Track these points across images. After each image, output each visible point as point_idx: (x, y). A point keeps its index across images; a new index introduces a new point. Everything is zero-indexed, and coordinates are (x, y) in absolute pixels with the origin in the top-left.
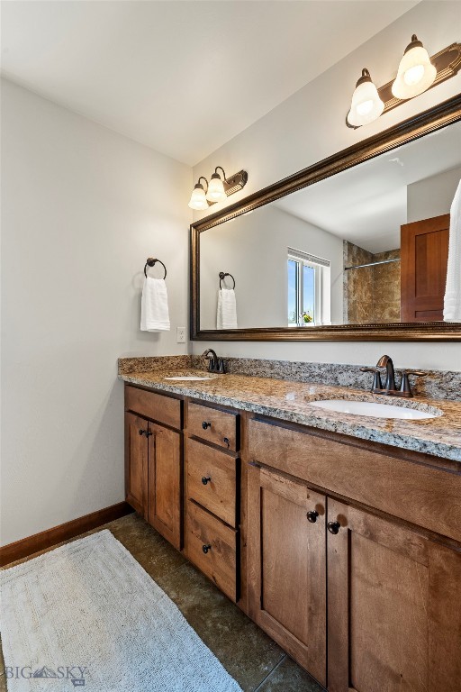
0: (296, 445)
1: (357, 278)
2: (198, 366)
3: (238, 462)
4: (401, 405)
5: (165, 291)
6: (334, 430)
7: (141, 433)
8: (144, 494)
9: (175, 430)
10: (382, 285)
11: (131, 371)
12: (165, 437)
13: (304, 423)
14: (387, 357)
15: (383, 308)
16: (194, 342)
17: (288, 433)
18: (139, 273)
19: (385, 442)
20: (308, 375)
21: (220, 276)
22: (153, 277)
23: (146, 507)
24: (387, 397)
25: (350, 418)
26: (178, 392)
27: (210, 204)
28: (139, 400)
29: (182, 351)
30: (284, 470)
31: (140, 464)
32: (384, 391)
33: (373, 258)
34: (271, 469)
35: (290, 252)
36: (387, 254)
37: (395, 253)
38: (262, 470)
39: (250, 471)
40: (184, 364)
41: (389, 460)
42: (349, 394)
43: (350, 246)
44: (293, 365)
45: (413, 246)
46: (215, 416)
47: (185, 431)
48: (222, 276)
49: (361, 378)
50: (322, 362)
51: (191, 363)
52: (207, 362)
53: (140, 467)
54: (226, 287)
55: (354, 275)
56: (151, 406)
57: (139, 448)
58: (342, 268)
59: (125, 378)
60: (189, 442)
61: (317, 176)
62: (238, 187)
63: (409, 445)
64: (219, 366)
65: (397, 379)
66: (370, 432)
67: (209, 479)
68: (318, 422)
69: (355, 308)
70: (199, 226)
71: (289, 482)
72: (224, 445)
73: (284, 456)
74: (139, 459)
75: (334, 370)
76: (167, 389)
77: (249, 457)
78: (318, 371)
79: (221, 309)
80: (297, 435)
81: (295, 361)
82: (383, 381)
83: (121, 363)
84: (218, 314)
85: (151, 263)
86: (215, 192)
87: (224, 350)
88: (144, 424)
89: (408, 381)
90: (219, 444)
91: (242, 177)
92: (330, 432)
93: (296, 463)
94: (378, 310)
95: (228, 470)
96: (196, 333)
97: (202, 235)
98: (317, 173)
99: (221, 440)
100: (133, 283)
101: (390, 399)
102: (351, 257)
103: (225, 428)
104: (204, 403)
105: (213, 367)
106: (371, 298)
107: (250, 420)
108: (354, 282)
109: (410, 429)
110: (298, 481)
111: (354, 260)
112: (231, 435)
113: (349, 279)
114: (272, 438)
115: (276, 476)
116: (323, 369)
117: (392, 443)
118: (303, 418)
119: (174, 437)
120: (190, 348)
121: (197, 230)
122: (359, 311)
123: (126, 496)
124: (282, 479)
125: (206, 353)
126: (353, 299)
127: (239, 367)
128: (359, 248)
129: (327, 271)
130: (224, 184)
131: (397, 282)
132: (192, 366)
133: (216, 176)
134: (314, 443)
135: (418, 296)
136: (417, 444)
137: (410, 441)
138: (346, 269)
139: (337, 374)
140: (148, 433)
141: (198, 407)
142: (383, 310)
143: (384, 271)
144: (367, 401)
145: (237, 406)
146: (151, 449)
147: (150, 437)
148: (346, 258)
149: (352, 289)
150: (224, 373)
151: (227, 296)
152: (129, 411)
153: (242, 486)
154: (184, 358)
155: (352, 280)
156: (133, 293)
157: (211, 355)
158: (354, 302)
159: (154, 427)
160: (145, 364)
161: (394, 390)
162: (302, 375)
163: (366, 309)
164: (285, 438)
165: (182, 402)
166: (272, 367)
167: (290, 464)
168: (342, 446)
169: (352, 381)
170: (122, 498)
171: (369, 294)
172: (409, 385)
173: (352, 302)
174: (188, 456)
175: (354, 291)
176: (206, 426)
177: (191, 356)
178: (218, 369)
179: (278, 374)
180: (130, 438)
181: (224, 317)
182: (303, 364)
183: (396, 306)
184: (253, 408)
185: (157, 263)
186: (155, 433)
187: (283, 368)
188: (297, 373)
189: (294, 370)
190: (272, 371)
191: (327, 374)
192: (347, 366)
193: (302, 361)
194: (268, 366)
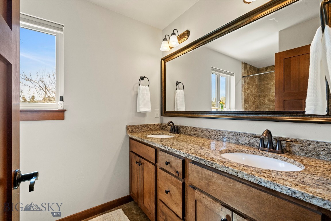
0: (215, 180)
1: (250, 81)
2: (165, 129)
3: (184, 184)
4: (277, 158)
5: (149, 92)
6: (236, 175)
7: (137, 163)
8: (138, 193)
9: (153, 164)
10: (264, 85)
11: (133, 132)
12: (148, 167)
13: (219, 169)
14: (268, 130)
15: (264, 97)
16: (163, 117)
17: (210, 173)
18: (136, 84)
19: (269, 187)
21: (176, 83)
22: (143, 85)
23: (139, 200)
24: (268, 153)
25: (246, 168)
26: (153, 145)
27: (171, 48)
28: (136, 147)
29: (157, 122)
30: (208, 192)
31: (136, 178)
32: (266, 149)
33: (258, 70)
34: (201, 191)
35: (212, 70)
36: (267, 68)
37: (271, 67)
38: (196, 191)
39: (190, 191)
40: (158, 128)
41: (271, 197)
42: (245, 150)
43: (245, 65)
44: (214, 131)
45: (282, 64)
46: (172, 159)
47: (157, 164)
48: (177, 83)
49: (252, 141)
50: (230, 130)
51: (162, 128)
52: (169, 128)
53: (136, 179)
54: (180, 89)
55: (248, 80)
56: (142, 150)
57: (136, 170)
58: (241, 77)
59: (129, 135)
60: (159, 171)
61: (227, 31)
62: (185, 39)
63: (284, 191)
64: (175, 129)
65: (274, 142)
66: (259, 180)
67: (169, 191)
68: (227, 169)
69: (248, 97)
70: (166, 59)
71: (211, 199)
72: (176, 174)
73: (208, 185)
74: (136, 176)
75: (236, 135)
76: (149, 143)
77: (189, 182)
78: (227, 135)
79: (177, 100)
80: (215, 175)
81: (215, 129)
82: (266, 143)
83: (128, 128)
84: (176, 102)
85: (142, 78)
86: (173, 42)
87: (178, 121)
88: (138, 158)
89: (281, 144)
90: (174, 173)
91: (187, 33)
92: (234, 176)
93: (215, 190)
94: (262, 98)
95: (178, 188)
96: (164, 113)
97: (167, 64)
98: (227, 29)
99: (175, 172)
100: (133, 89)
101: (270, 154)
102: (246, 70)
103: (177, 166)
104: (166, 152)
105: (172, 130)
106: (258, 92)
107: (190, 163)
108: (248, 83)
109: (284, 179)
110: (216, 200)
111: (248, 72)
112: (180, 170)
113: (245, 82)
114: (202, 174)
115: (203, 195)
116: (230, 134)
117: (272, 188)
118: (218, 166)
119: (152, 167)
120: (161, 120)
121: (164, 61)
122: (251, 99)
123: (130, 192)
124: (207, 197)
125: (169, 123)
126: (247, 92)
127: (185, 131)
128: (250, 66)
129: (233, 79)
130: (178, 38)
131: (272, 83)
132: (162, 129)
133: (173, 34)
134: (225, 180)
135: (285, 92)
136: (289, 191)
137: (284, 188)
138: (243, 77)
139: (238, 137)
140: (140, 163)
141: (163, 153)
142: (264, 98)
143: (265, 77)
144: (256, 154)
145: (183, 155)
146: (141, 172)
147: (141, 165)
148: (243, 71)
149: (246, 87)
150: (178, 133)
151: (180, 93)
152: (131, 152)
153: (186, 197)
154: (158, 125)
155: (246, 83)
156: (133, 93)
157: (171, 124)
158: (248, 94)
159: (143, 161)
160: (139, 128)
161: (272, 149)
162: (219, 136)
163: (254, 98)
164: (209, 175)
165: (156, 150)
166: (202, 132)
167: (212, 190)
168: (241, 184)
169: (247, 142)
170: (128, 194)
171: (256, 90)
172: (281, 146)
173: (246, 94)
174: (159, 177)
175: (248, 89)
176: (167, 163)
177: (162, 124)
178: (175, 131)
179: (206, 136)
180: (132, 165)
181: (178, 104)
182: (219, 131)
183: (272, 96)
184: (191, 157)
185: (145, 78)
186: (143, 164)
187: (208, 133)
188: (216, 135)
189: (214, 134)
190: (202, 134)
191: (232, 137)
192: (244, 133)
193: (219, 129)
194: (200, 131)
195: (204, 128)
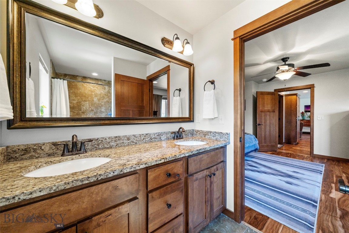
20: (149, 139)
33: (56, 74)
36: (66, 75)
43: (52, 64)
44: (142, 136)
50: (156, 132)
58: (50, 77)
75: (159, 134)
78: (153, 136)
81: (143, 133)
116: (156, 135)
127: (98, 144)
128: (54, 67)
139: (161, 136)
148: (52, 71)
162: (146, 139)
166: (128, 139)
169: (166, 137)
179: (133, 142)
182: (147, 134)
187: (136, 138)
188: (144, 139)
189: (142, 138)
190: (129, 141)
191: (157, 137)
192: (164, 132)
193: (146, 133)
194: (126, 139)
195: (131, 135)
